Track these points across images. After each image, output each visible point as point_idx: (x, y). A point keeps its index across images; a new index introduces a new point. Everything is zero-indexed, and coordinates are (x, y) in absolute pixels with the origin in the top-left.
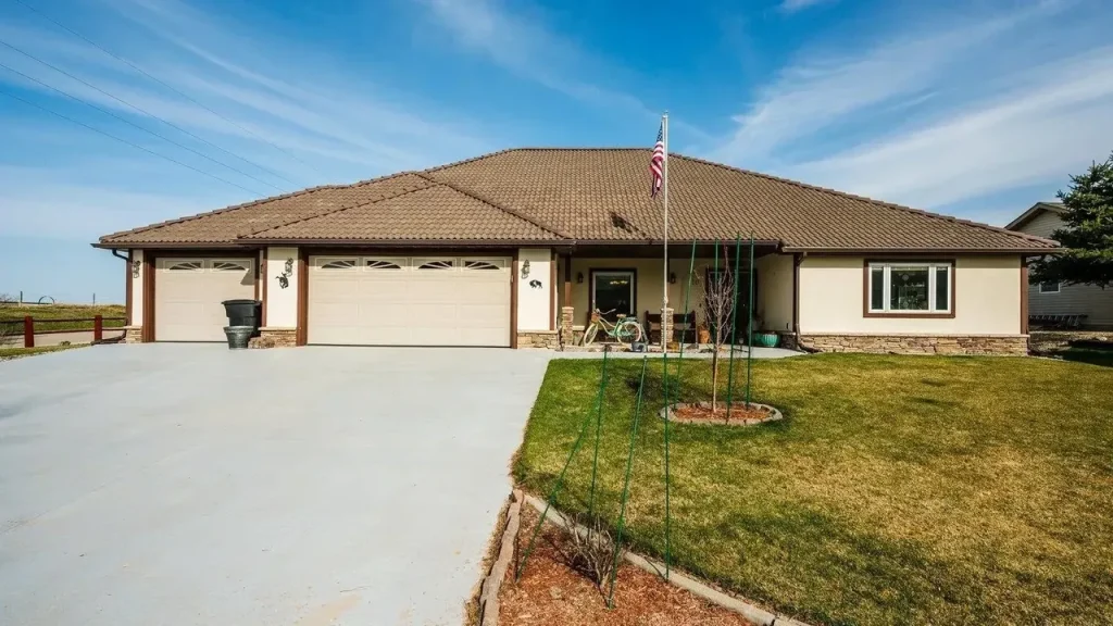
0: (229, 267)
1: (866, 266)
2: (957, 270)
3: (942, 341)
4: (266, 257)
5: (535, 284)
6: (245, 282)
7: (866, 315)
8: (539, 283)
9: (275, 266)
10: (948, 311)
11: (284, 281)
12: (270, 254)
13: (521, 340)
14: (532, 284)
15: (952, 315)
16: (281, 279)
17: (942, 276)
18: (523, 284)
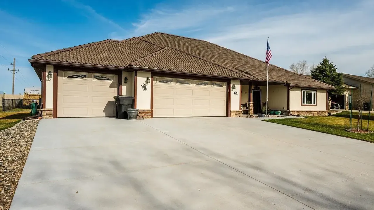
0: (102, 78)
1: (302, 91)
2: (317, 93)
3: (315, 113)
4: (136, 75)
5: (236, 93)
6: (111, 86)
7: (302, 105)
8: (237, 93)
9: (141, 80)
10: (315, 104)
11: (144, 87)
12: (138, 74)
13: (232, 114)
14: (234, 93)
15: (316, 105)
16: (143, 87)
17: (314, 94)
18: (232, 93)
